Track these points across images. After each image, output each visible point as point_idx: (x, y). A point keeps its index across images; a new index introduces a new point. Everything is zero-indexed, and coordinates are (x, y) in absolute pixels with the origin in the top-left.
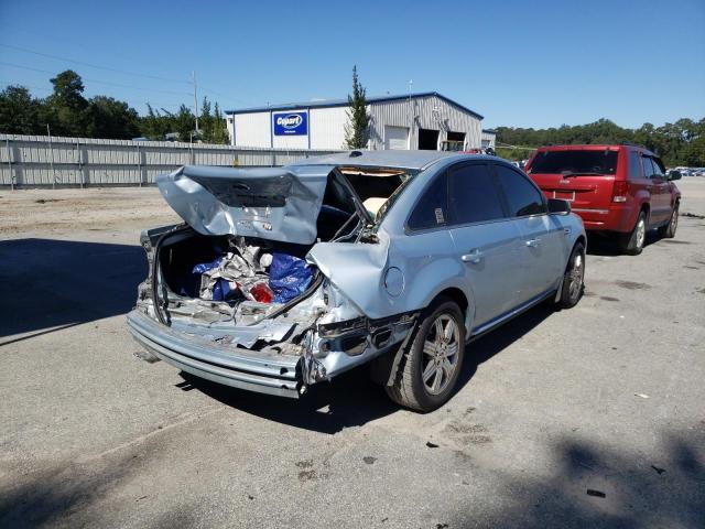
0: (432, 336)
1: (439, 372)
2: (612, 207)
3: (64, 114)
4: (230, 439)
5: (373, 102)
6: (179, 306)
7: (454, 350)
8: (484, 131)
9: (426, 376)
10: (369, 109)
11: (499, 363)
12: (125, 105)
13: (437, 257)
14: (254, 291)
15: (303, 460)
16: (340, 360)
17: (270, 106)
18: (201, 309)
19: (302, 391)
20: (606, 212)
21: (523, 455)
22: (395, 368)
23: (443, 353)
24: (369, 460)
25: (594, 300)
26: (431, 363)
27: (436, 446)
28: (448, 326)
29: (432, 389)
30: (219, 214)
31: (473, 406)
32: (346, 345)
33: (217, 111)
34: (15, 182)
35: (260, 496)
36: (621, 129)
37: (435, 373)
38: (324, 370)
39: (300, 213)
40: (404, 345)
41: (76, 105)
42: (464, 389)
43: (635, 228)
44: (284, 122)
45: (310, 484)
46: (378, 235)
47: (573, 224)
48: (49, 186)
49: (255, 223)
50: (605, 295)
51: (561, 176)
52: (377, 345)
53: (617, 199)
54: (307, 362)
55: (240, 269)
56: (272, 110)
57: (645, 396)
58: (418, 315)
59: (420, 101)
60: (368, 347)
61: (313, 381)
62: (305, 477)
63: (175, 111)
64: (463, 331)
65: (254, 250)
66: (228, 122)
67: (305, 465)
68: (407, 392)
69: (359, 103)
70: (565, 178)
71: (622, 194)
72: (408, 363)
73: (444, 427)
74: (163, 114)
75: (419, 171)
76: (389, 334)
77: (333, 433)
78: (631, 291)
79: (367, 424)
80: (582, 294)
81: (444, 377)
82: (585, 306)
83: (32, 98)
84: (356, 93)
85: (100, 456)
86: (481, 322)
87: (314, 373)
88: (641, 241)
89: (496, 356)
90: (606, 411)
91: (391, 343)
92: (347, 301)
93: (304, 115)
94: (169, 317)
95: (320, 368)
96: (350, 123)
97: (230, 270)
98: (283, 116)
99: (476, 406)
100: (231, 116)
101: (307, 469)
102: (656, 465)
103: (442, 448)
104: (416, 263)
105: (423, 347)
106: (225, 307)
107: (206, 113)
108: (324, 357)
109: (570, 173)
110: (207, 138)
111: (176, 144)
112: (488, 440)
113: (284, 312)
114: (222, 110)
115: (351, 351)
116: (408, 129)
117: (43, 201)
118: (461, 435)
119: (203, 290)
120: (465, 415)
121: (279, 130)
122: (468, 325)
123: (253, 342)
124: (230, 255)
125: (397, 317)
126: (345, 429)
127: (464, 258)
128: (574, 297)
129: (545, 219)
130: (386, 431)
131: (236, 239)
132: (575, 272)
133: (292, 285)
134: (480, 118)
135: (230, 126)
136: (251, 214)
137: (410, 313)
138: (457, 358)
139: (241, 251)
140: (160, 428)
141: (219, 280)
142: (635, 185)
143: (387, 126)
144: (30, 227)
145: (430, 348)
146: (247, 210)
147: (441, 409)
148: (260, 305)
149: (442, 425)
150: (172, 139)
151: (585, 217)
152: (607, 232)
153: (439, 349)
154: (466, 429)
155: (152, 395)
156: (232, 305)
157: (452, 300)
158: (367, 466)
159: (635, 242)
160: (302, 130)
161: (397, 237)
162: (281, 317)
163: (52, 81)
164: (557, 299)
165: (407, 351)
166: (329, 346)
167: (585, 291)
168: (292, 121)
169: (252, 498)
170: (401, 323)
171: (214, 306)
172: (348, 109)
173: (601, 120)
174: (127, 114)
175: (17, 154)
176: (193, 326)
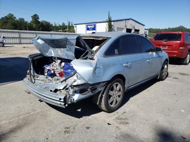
0: (112, 89)
1: (115, 100)
2: (179, 51)
3: (34, 25)
4: (48, 118)
5: (113, 21)
6: (38, 77)
7: (120, 93)
8: (145, 29)
9: (110, 101)
10: (112, 23)
11: (137, 97)
12: (49, 23)
13: (114, 65)
14: (59, 74)
15: (67, 126)
16: (79, 96)
17: (86, 22)
18: (43, 78)
19: (66, 106)
20: (177, 52)
21: (138, 129)
22: (99, 99)
23: (116, 94)
24: (88, 128)
25: (171, 78)
26: (112, 97)
27: (110, 124)
28: (118, 86)
29: (112, 106)
30: (50, 50)
31: (125, 111)
32: (81, 92)
33: (72, 24)
34: (19, 42)
35: (50, 139)
36: (186, 28)
37: (113, 100)
38: (73, 99)
39: (70, 50)
40: (102, 92)
41: (37, 23)
42: (124, 106)
43: (186, 57)
44: (89, 27)
45: (67, 135)
46: (94, 57)
47: (164, 55)
48: (27, 44)
49: (59, 53)
50: (175, 77)
51: (163, 41)
52: (92, 92)
53: (181, 48)
54: (68, 97)
55: (56, 67)
56: (86, 24)
57: (183, 111)
58: (107, 83)
59: (127, 21)
60: (89, 92)
61: (70, 103)
62: (66, 132)
63: (61, 24)
64: (124, 88)
65: (59, 61)
66: (75, 27)
67: (67, 128)
68: (103, 106)
69: (110, 21)
70: (164, 42)
71: (182, 47)
72: (103, 98)
73: (115, 118)
74: (58, 25)
75: (111, 38)
76: (96, 88)
77: (79, 118)
78: (183, 76)
79: (91, 116)
80: (167, 76)
81: (116, 102)
82: (168, 80)
83: (25, 21)
84: (109, 19)
85: (8, 121)
86: (131, 85)
87: (70, 100)
88: (188, 61)
89: (136, 95)
90: (169, 115)
91: (97, 91)
92: (82, 78)
93: (95, 25)
94: (35, 80)
95: (72, 99)
96: (107, 27)
97: (53, 67)
98: (89, 25)
99: (126, 111)
100: (76, 25)
101: (68, 130)
102: (183, 136)
103: (112, 125)
104: (106, 67)
105: (108, 93)
106: (50, 78)
107: (69, 25)
108: (74, 95)
109: (166, 40)
110: (69, 31)
111: (61, 33)
112: (128, 123)
113: (65, 80)
114: (73, 24)
115: (83, 94)
116: (123, 28)
117: (24, 47)
118: (119, 121)
119: (45, 73)
120: (122, 114)
121: (88, 29)
122: (126, 86)
123: (54, 89)
124: (54, 62)
125: (99, 83)
126: (83, 117)
127: (124, 65)
128: (164, 77)
129: (154, 53)
130: (96, 118)
131: (55, 58)
132: (164, 70)
133: (69, 72)
134: (144, 25)
135: (75, 28)
136: (58, 50)
137: (104, 82)
138: (121, 96)
139: (56, 61)
140: (29, 113)
141: (49, 70)
142: (187, 44)
143: (117, 28)
144: (18, 54)
145: (111, 93)
146: (57, 49)
147: (115, 112)
148: (60, 78)
149: (114, 117)
150: (60, 32)
151: (168, 53)
152: (177, 58)
153: (115, 93)
154: (121, 119)
155: (31, 103)
156: (52, 77)
157: (119, 78)
158: (87, 130)
159: (186, 61)
160: (94, 29)
161: (100, 58)
162: (64, 82)
163: (32, 17)
164: (158, 78)
165: (103, 94)
166: (75, 92)
167: (168, 75)
168: (91, 27)
169: (47, 139)
170: (101, 85)
171: (47, 77)
172: (107, 23)
173: (180, 26)
174: (50, 25)
175: (20, 35)
176: (40, 83)
